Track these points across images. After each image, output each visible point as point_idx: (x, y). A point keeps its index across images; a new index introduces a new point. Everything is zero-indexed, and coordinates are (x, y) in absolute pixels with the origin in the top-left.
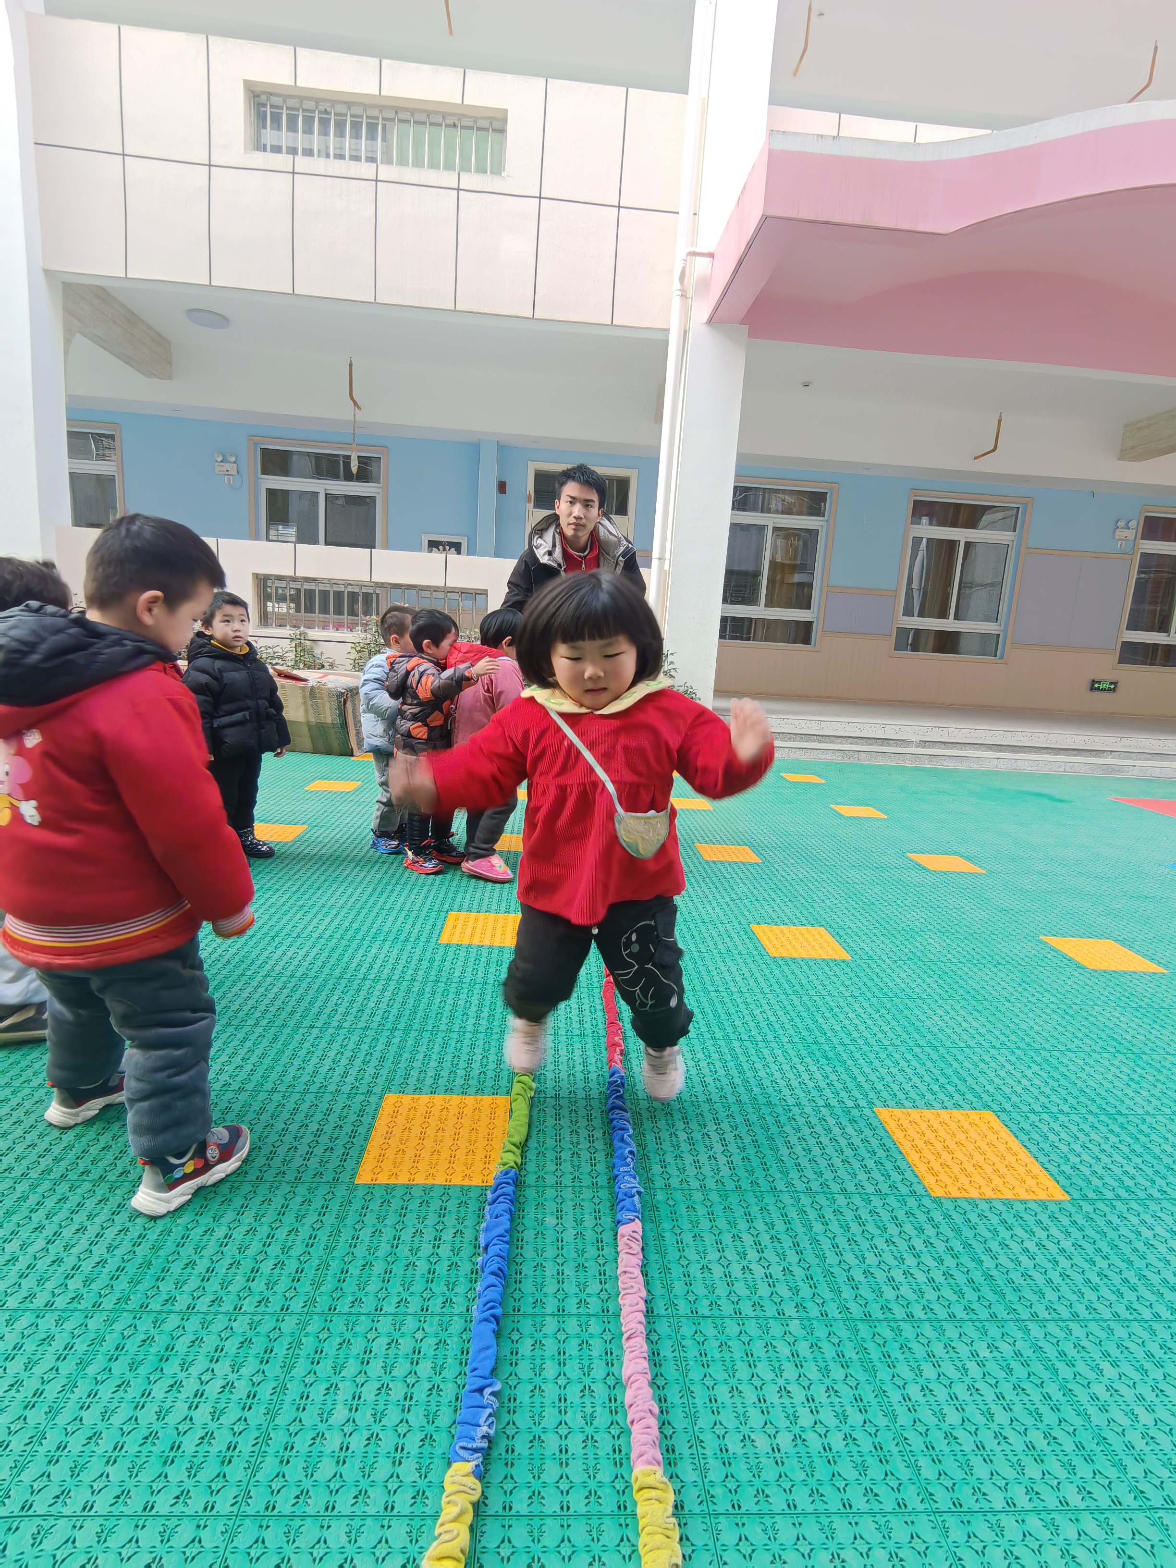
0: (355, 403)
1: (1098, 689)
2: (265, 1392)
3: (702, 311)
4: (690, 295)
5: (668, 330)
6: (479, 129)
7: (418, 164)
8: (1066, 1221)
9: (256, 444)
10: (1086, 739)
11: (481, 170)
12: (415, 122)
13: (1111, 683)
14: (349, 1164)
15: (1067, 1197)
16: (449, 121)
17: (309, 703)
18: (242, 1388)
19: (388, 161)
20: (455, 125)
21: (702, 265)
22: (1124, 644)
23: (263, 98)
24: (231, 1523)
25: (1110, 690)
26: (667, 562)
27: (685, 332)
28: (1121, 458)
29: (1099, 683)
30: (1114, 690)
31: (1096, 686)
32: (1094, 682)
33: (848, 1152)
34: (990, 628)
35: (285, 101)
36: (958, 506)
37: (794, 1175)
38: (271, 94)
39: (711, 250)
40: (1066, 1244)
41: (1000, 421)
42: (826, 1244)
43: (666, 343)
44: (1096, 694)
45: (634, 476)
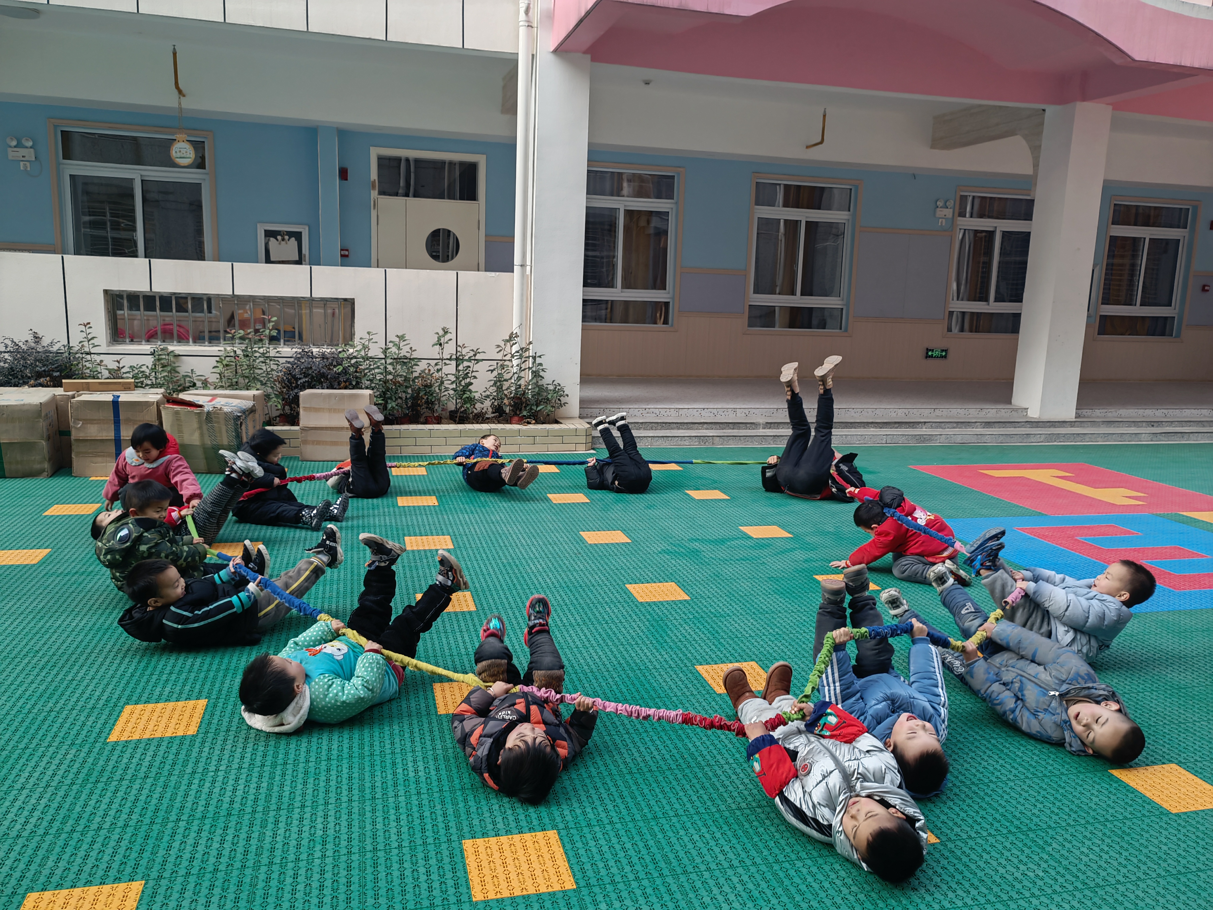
0: (181, 92)
1: (932, 356)
3: (548, 42)
4: (535, 26)
5: (517, 54)
9: (56, 126)
10: (906, 411)
13: (942, 351)
17: (205, 427)
22: (953, 314)
25: (942, 357)
26: (528, 268)
27: (533, 57)
28: (933, 147)
29: (933, 351)
30: (945, 357)
31: (930, 353)
32: (928, 350)
34: (833, 302)
36: (798, 188)
41: (824, 115)
44: (930, 361)
45: (481, 160)
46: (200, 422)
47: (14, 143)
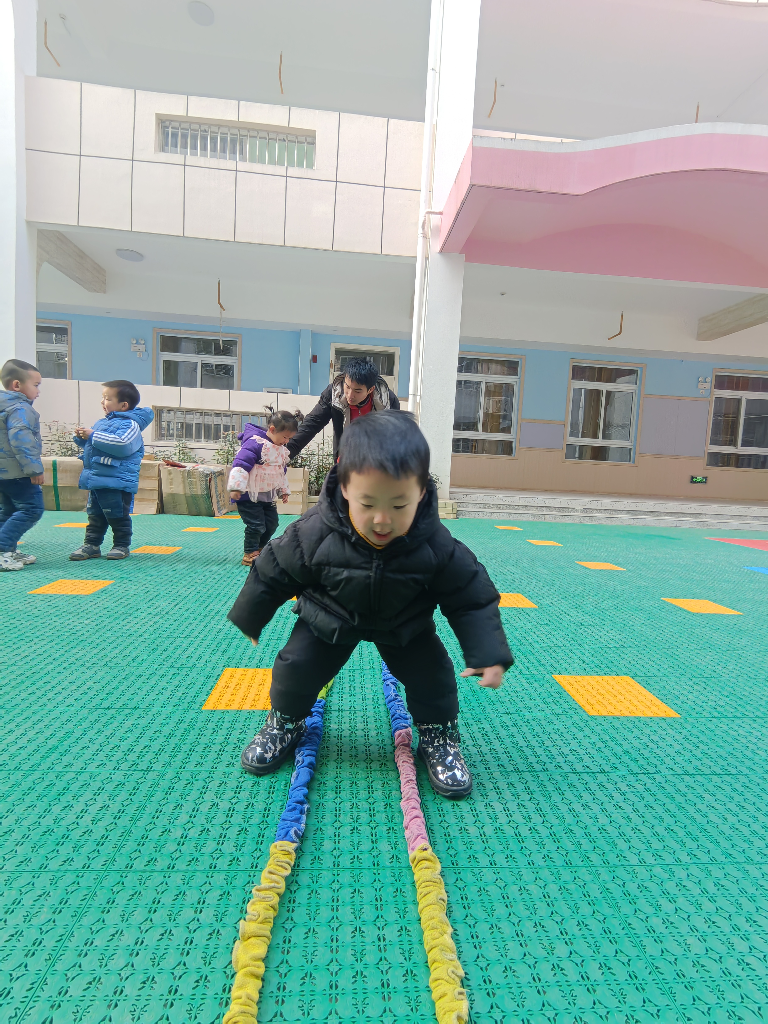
0: (221, 307)
1: (695, 482)
2: (131, 810)
3: (436, 245)
4: (428, 237)
5: (416, 257)
6: (298, 142)
7: (262, 161)
8: (678, 727)
9: (158, 333)
11: (300, 165)
12: (260, 138)
13: (703, 478)
14: (199, 700)
15: (679, 716)
16: (281, 137)
17: (187, 482)
18: (115, 807)
19: (243, 159)
20: (284, 140)
21: (435, 219)
22: (710, 454)
23: (167, 123)
24: (101, 874)
25: (702, 482)
26: (418, 397)
27: (426, 259)
28: (698, 339)
29: (696, 478)
30: (705, 482)
31: (694, 480)
32: (692, 478)
33: (535, 695)
34: (625, 444)
35: (180, 125)
36: (601, 369)
37: (498, 705)
38: (172, 121)
39: (440, 210)
40: (679, 737)
41: (622, 316)
42: (519, 737)
43: (414, 266)
44: (694, 485)
45: (397, 352)
46: (183, 478)
47: (135, 342)
